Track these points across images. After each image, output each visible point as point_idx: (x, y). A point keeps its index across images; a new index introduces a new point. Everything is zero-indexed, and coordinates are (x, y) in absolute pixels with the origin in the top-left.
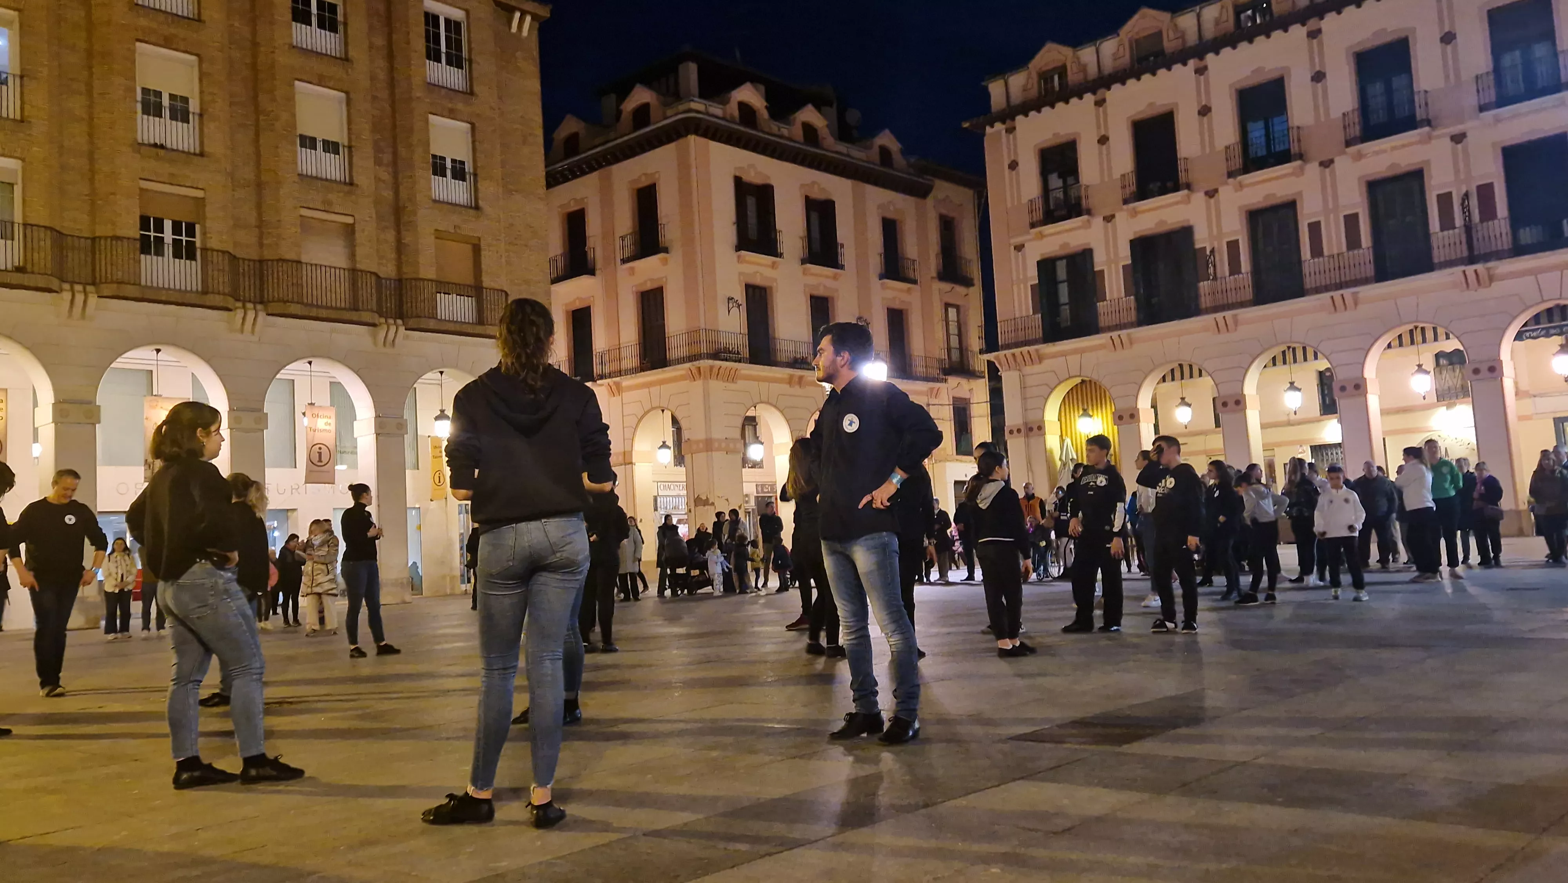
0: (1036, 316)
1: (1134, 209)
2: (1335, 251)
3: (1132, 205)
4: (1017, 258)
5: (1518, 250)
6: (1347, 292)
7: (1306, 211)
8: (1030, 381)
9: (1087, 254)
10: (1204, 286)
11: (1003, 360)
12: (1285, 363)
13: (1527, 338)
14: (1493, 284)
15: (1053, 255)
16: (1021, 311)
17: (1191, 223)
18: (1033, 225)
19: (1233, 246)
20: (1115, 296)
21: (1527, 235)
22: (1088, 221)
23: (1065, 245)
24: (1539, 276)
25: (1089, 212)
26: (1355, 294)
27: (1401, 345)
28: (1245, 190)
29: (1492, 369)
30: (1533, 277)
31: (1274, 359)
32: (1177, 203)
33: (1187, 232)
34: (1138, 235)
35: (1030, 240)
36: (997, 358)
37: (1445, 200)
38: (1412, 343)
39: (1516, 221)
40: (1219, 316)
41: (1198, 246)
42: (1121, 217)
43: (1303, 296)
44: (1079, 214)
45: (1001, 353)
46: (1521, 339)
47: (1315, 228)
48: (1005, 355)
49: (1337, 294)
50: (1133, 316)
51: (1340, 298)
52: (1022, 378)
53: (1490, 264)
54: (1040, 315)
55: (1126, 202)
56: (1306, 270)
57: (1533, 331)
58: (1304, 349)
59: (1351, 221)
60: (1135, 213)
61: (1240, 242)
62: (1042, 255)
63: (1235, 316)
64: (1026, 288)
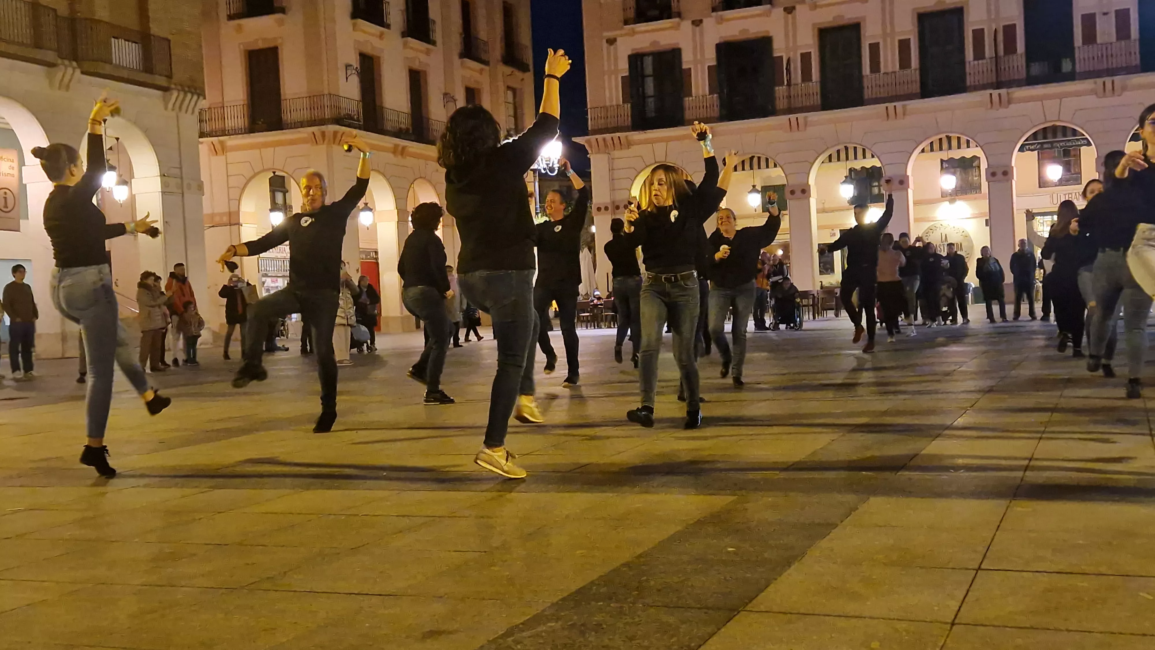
0: (626, 105)
1: (721, 16)
2: (890, 70)
3: (720, 13)
4: (609, 53)
5: (1031, 81)
6: (899, 104)
7: (867, 34)
8: (618, 164)
9: (675, 53)
10: (780, 91)
11: (594, 143)
12: (839, 160)
13: (1027, 150)
14: (1011, 106)
15: (640, 51)
16: (611, 100)
17: (771, 35)
18: (626, 22)
19: (806, 58)
20: (701, 93)
21: (1036, 69)
22: (679, 24)
23: (655, 43)
24: (1044, 101)
25: (679, 15)
26: (904, 106)
27: (932, 150)
28: (818, 10)
29: (1005, 173)
30: (1040, 103)
31: (830, 156)
32: (758, 15)
33: (766, 42)
34: (722, 40)
35: (621, 36)
36: (589, 142)
37: (978, 35)
38: (941, 149)
39: (1030, 56)
40: (793, 117)
41: (776, 54)
42: (709, 23)
43: (862, 105)
44: (669, 17)
45: (592, 138)
46: (1023, 151)
47: (874, 48)
48: (597, 139)
49: (891, 105)
50: (716, 112)
51: (893, 108)
52: (611, 161)
53: (1011, 90)
54: (629, 105)
55: (714, 10)
56: (866, 83)
57: (1032, 144)
58: (855, 148)
59: (904, 45)
60: (721, 21)
61: (812, 54)
62: (633, 50)
63: (805, 118)
64: (616, 79)
